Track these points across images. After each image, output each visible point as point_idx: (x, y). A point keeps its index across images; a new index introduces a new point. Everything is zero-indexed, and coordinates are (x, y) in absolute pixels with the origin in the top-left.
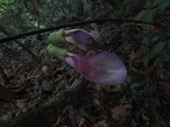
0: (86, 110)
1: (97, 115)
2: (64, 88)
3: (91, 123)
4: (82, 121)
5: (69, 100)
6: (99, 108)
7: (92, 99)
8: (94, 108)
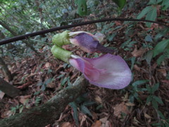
0: (88, 107)
1: (99, 112)
2: (67, 86)
3: (93, 120)
4: (84, 118)
5: (71, 97)
6: (101, 106)
7: (94, 96)
8: (96, 105)
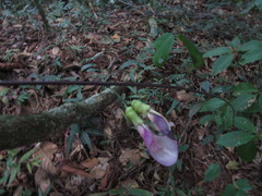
0: (91, 136)
1: (101, 148)
3: (90, 156)
4: (79, 148)
5: (78, 118)
6: (108, 142)
7: (104, 126)
8: (101, 138)
